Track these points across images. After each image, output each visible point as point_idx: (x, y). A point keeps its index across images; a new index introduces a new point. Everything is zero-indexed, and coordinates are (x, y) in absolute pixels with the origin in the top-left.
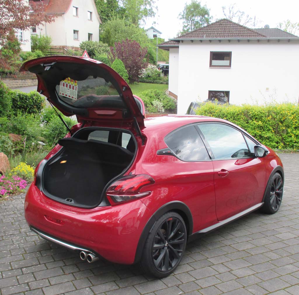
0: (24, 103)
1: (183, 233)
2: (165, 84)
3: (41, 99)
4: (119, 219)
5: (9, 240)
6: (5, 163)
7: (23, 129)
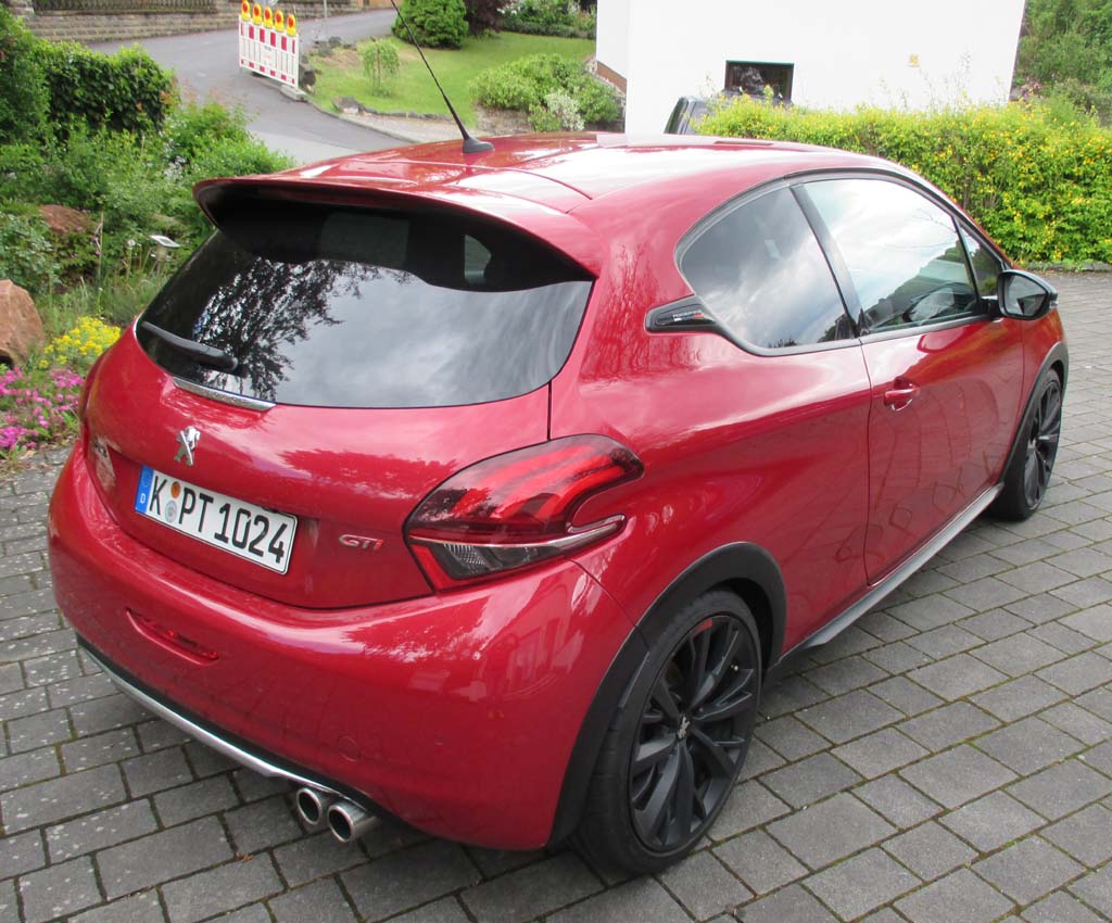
0: (100, 94)
1: (751, 668)
2: (584, 38)
3: (160, 77)
4: (480, 642)
5: (8, 666)
6: (22, 319)
7: (94, 188)
